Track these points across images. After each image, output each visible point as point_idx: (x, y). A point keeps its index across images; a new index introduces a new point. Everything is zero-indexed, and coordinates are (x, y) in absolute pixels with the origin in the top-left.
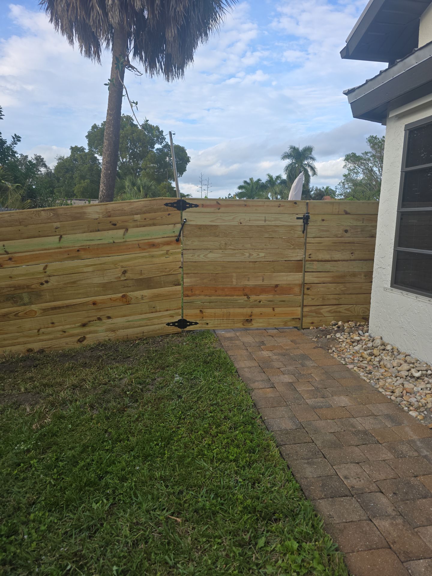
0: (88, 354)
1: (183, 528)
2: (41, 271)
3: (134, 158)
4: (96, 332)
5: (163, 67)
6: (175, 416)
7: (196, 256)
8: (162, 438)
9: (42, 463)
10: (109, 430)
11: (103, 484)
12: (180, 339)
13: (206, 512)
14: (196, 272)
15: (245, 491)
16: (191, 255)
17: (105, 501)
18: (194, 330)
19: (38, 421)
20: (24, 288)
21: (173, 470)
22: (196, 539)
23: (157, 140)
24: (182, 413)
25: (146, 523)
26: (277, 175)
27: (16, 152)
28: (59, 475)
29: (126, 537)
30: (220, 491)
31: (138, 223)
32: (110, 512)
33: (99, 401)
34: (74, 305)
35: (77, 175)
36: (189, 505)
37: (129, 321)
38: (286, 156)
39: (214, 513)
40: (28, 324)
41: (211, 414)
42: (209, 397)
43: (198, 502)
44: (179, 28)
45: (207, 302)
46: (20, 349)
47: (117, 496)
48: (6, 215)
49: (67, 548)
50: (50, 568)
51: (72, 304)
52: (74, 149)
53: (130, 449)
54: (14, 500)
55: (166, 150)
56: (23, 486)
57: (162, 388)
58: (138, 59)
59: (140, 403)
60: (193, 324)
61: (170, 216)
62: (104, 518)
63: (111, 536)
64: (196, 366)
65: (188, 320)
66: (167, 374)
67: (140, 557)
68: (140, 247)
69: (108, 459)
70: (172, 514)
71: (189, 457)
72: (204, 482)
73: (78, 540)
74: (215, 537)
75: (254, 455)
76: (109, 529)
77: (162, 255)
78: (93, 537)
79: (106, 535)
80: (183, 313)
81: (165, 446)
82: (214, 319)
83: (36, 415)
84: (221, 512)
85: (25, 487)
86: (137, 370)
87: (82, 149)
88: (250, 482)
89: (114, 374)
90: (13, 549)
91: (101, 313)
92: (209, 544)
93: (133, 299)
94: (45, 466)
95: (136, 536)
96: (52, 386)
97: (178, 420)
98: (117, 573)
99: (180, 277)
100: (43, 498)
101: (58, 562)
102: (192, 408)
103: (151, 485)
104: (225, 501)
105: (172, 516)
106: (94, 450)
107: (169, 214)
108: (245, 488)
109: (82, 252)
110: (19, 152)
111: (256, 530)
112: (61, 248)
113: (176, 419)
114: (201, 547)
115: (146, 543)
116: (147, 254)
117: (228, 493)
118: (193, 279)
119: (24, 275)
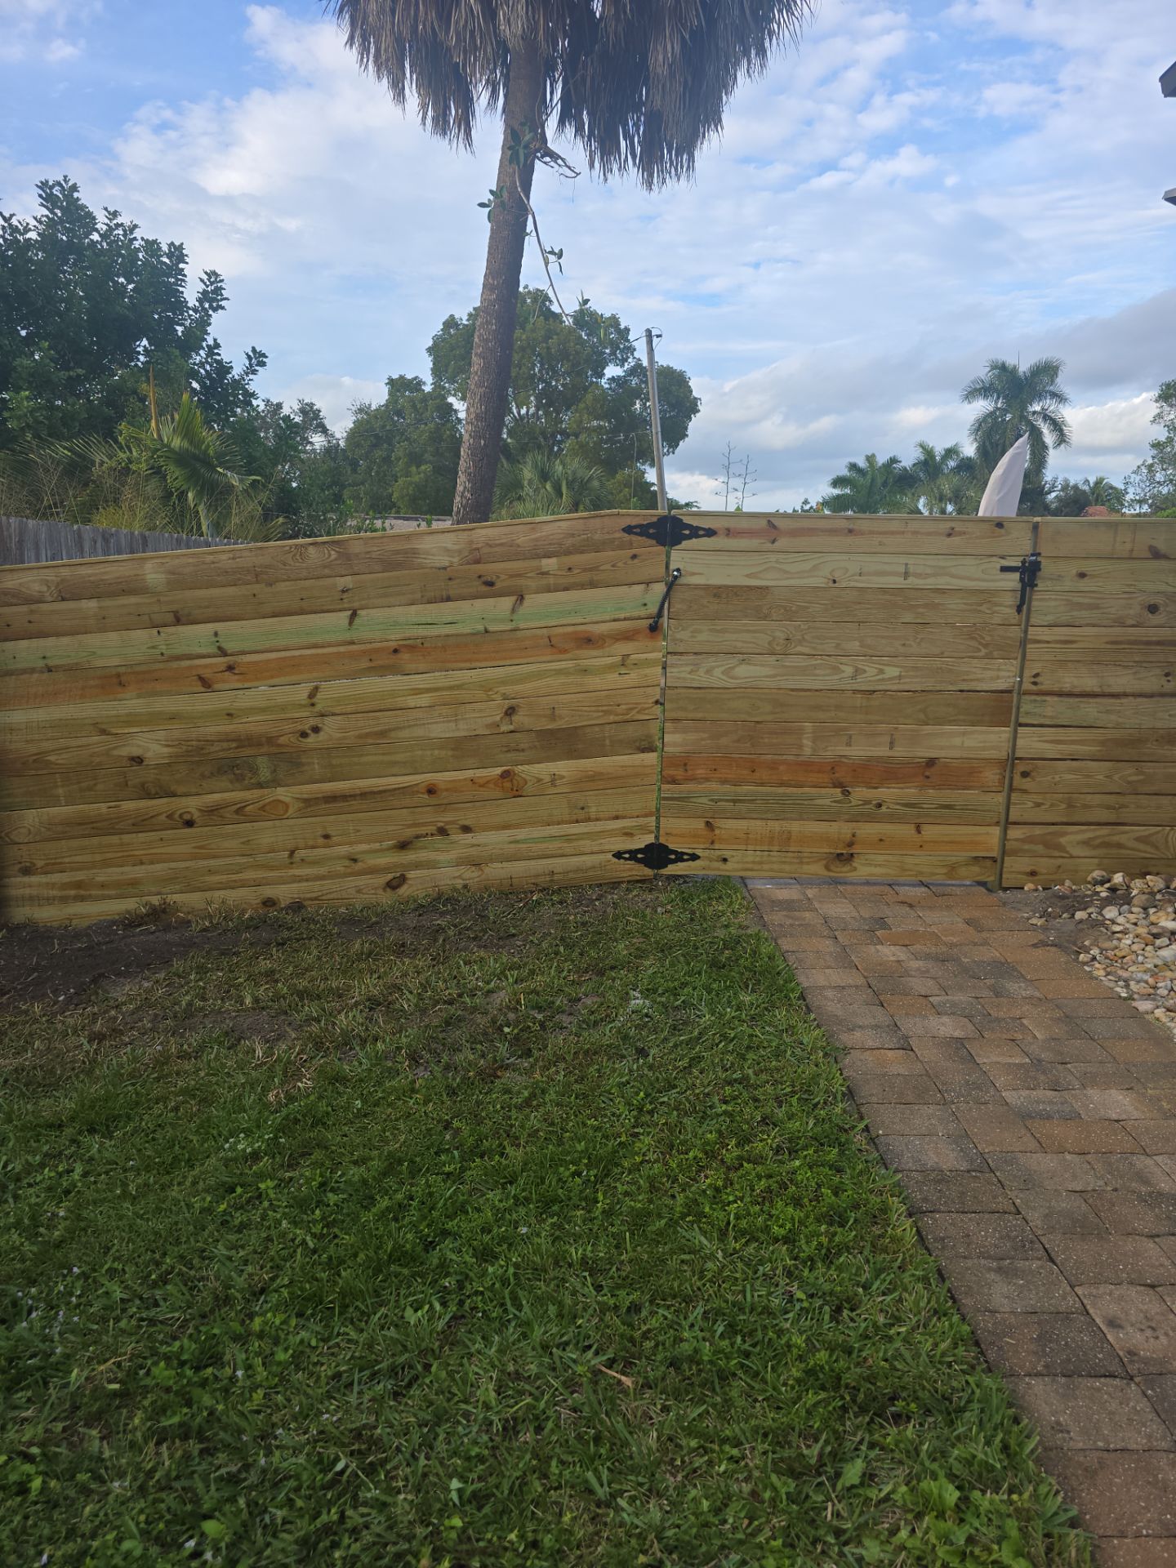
0: (411, 921)
1: (636, 1403)
2: (303, 702)
3: (549, 404)
4: (431, 865)
5: (638, 150)
6: (629, 1104)
7: (702, 671)
8: (589, 1158)
9: (286, 1191)
10: (456, 1124)
11: (435, 1261)
12: (649, 897)
13: (700, 1371)
14: (699, 715)
15: (811, 1328)
16: (688, 669)
17: (437, 1307)
18: (687, 876)
19: (282, 1084)
20: (260, 745)
21: (617, 1247)
22: (670, 1439)
23: (613, 353)
24: (647, 1095)
25: (539, 1378)
26: (948, 445)
27: (253, 395)
28: (327, 1226)
29: (487, 1407)
30: (742, 1317)
31: (552, 580)
32: (448, 1337)
33: (434, 1046)
34: (380, 792)
35: (401, 454)
36: (657, 1345)
37: (517, 842)
38: (975, 392)
39: (724, 1377)
40: (268, 834)
41: (724, 1107)
42: (722, 1060)
43: (682, 1340)
44: (687, 37)
45: (727, 801)
46: (244, 898)
47: (469, 1297)
48: (224, 557)
49: (339, 1415)
50: (294, 1460)
51: (375, 789)
52: (398, 386)
53: (505, 1177)
54: (217, 1278)
55: (634, 381)
56: (240, 1243)
57: (596, 1023)
58: (570, 130)
59: (537, 1060)
60: (685, 857)
61: (636, 561)
62: (433, 1350)
63: (449, 1400)
64: (689, 973)
65: (671, 846)
66: (611, 988)
67: (521, 1465)
68: (554, 645)
69: (450, 1198)
70: (610, 1364)
71: (660, 1216)
72: (699, 1289)
73: (366, 1397)
74: (724, 1441)
75: (839, 1230)
76: (445, 1380)
77: (611, 668)
78: (404, 1396)
79: (437, 1394)
80: (658, 828)
81: (599, 1180)
82: (744, 847)
83: (278, 1069)
84: (742, 1376)
85: (243, 1247)
86: (532, 972)
87: (416, 384)
88: (826, 1303)
89: (473, 977)
90: (207, 1400)
91: (448, 817)
92: (706, 1458)
93: (529, 784)
94: (294, 1198)
95: (512, 1407)
96: (319, 997)
97: (635, 1113)
98: (460, 1497)
99: (654, 728)
100: (286, 1281)
101: (314, 1448)
102: (675, 1087)
103: (556, 1278)
104: (754, 1345)
105: (610, 1368)
106: (414, 1172)
107: (634, 557)
108: (812, 1319)
109: (405, 656)
110: (262, 395)
111: (839, 1437)
112: (352, 643)
113: (630, 1111)
114: (683, 1462)
115: (539, 1429)
116: (570, 664)
117: (765, 1327)
118: (691, 737)
119: (263, 710)
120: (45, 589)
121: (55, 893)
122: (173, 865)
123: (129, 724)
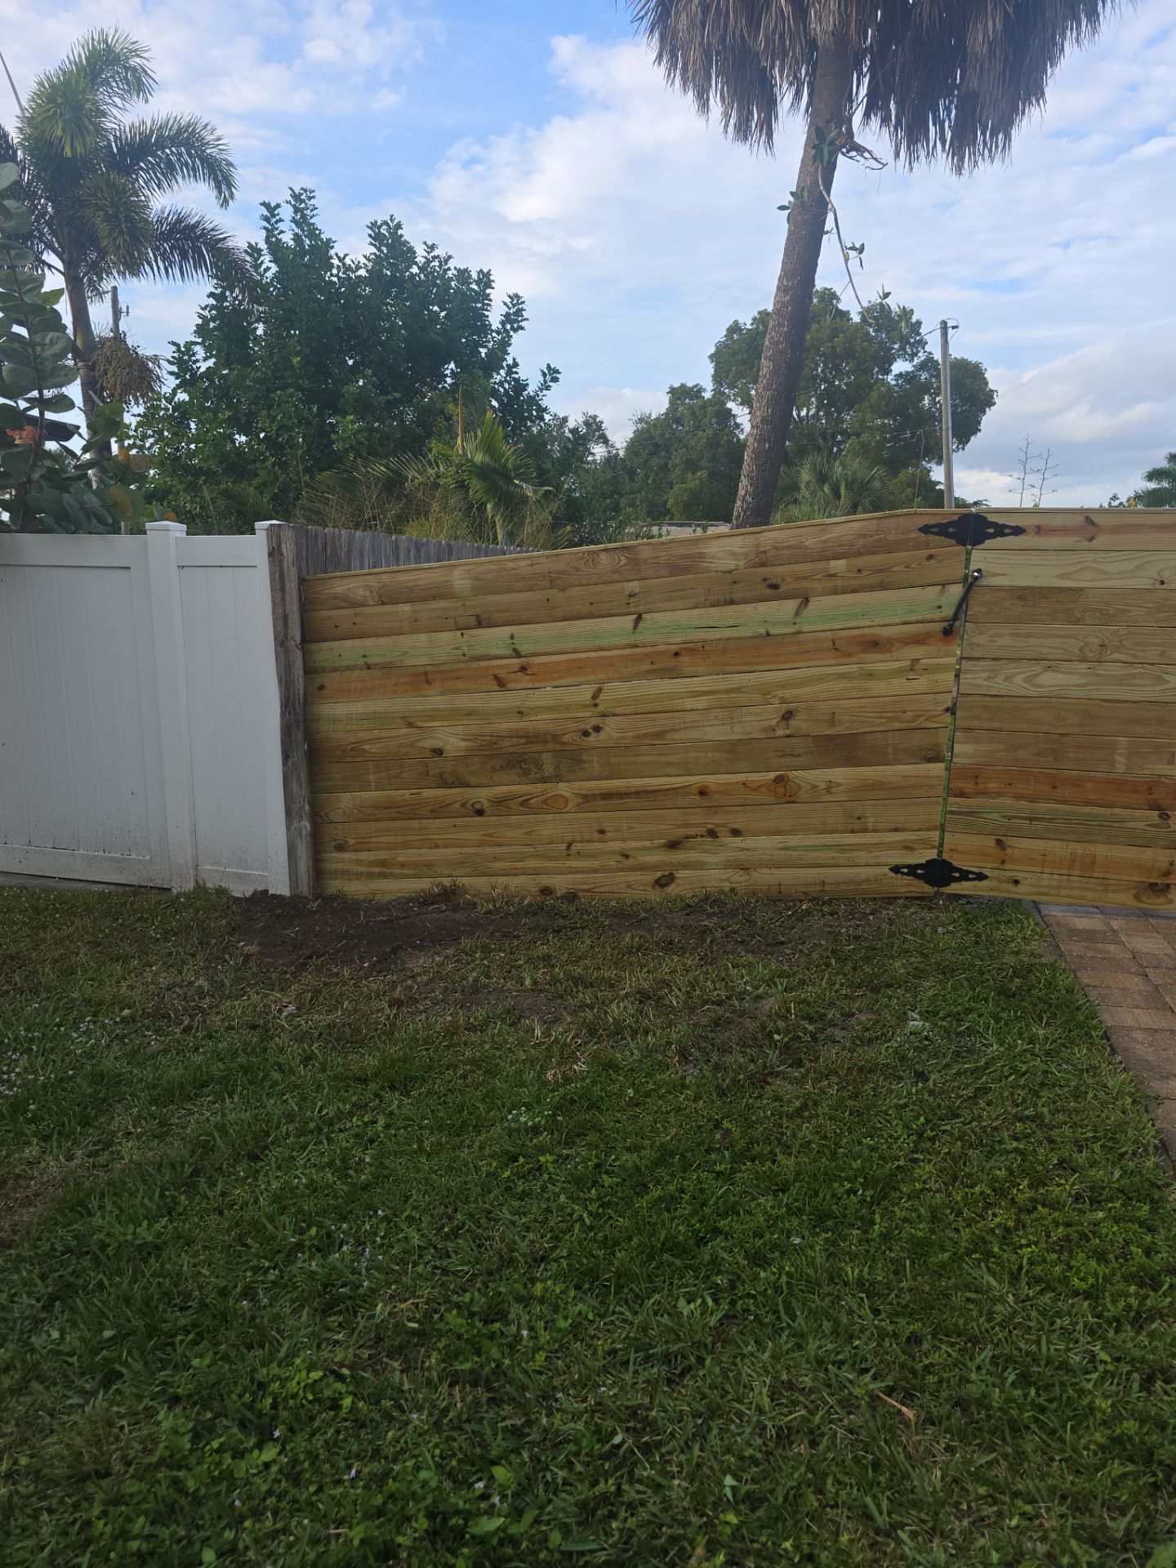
0: (679, 919)
1: (918, 1438)
2: (587, 703)
3: (830, 405)
4: (699, 866)
5: (948, 135)
6: (907, 1127)
7: (1000, 679)
8: (865, 1178)
9: (563, 1167)
10: (726, 1124)
11: (707, 1257)
12: (929, 916)
13: (989, 1417)
14: (996, 725)
15: (1117, 1393)
16: (985, 675)
17: (710, 1302)
18: (971, 896)
19: (559, 1064)
20: (546, 742)
21: (896, 1273)
22: (955, 1481)
23: (903, 348)
24: (928, 1121)
25: (813, 1392)
27: (545, 410)
28: (602, 1206)
29: (760, 1410)
30: (1036, 1369)
31: (839, 583)
32: (719, 1333)
33: (703, 1045)
34: (654, 792)
35: (677, 461)
36: (941, 1382)
37: (787, 848)
39: (1017, 1428)
40: (550, 827)
41: (1015, 1144)
42: (1012, 1094)
43: (968, 1381)
44: (1011, 11)
45: (1022, 818)
46: (524, 885)
47: (740, 1298)
48: (523, 564)
49: (616, 1390)
50: (572, 1425)
51: (649, 789)
52: (679, 394)
53: (777, 1185)
54: (502, 1240)
55: (924, 376)
56: (522, 1210)
57: (870, 1041)
58: (875, 122)
59: (808, 1071)
60: (971, 876)
61: (932, 562)
62: (706, 1345)
63: (722, 1397)
64: (975, 999)
65: (955, 864)
66: (887, 1006)
67: (796, 1476)
68: (837, 648)
69: (721, 1197)
70: (890, 1391)
71: (943, 1249)
72: (987, 1331)
73: (641, 1379)
74: (1016, 1494)
75: (1152, 1294)
76: (718, 1376)
77: (899, 672)
78: (678, 1384)
79: (710, 1388)
80: (941, 845)
81: (875, 1201)
82: (1039, 869)
83: (556, 1049)
84: (1036, 1430)
85: (525, 1214)
86: (802, 982)
87: (696, 392)
88: (1137, 1370)
89: (742, 981)
90: (495, 1353)
91: (715, 820)
92: (995, 1508)
93: (804, 790)
94: (571, 1174)
95: (786, 1416)
96: (592, 985)
97: (914, 1138)
98: (734, 1495)
99: (943, 737)
100: (565, 1253)
101: (593, 1417)
102: (958, 1116)
103: (829, 1294)
104: (1050, 1401)
105: (889, 1396)
106: (686, 1167)
107: (930, 557)
108: (1118, 1385)
109: (685, 659)
110: (552, 410)
111: (1150, 1516)
112: (636, 646)
113: (909, 1136)
114: (969, 1507)
115: (814, 1444)
116: (853, 668)
117: (1063, 1384)
118: (984, 748)
119: (550, 709)
120: (367, 593)
121: (363, 869)
122: (464, 850)
123: (432, 718)
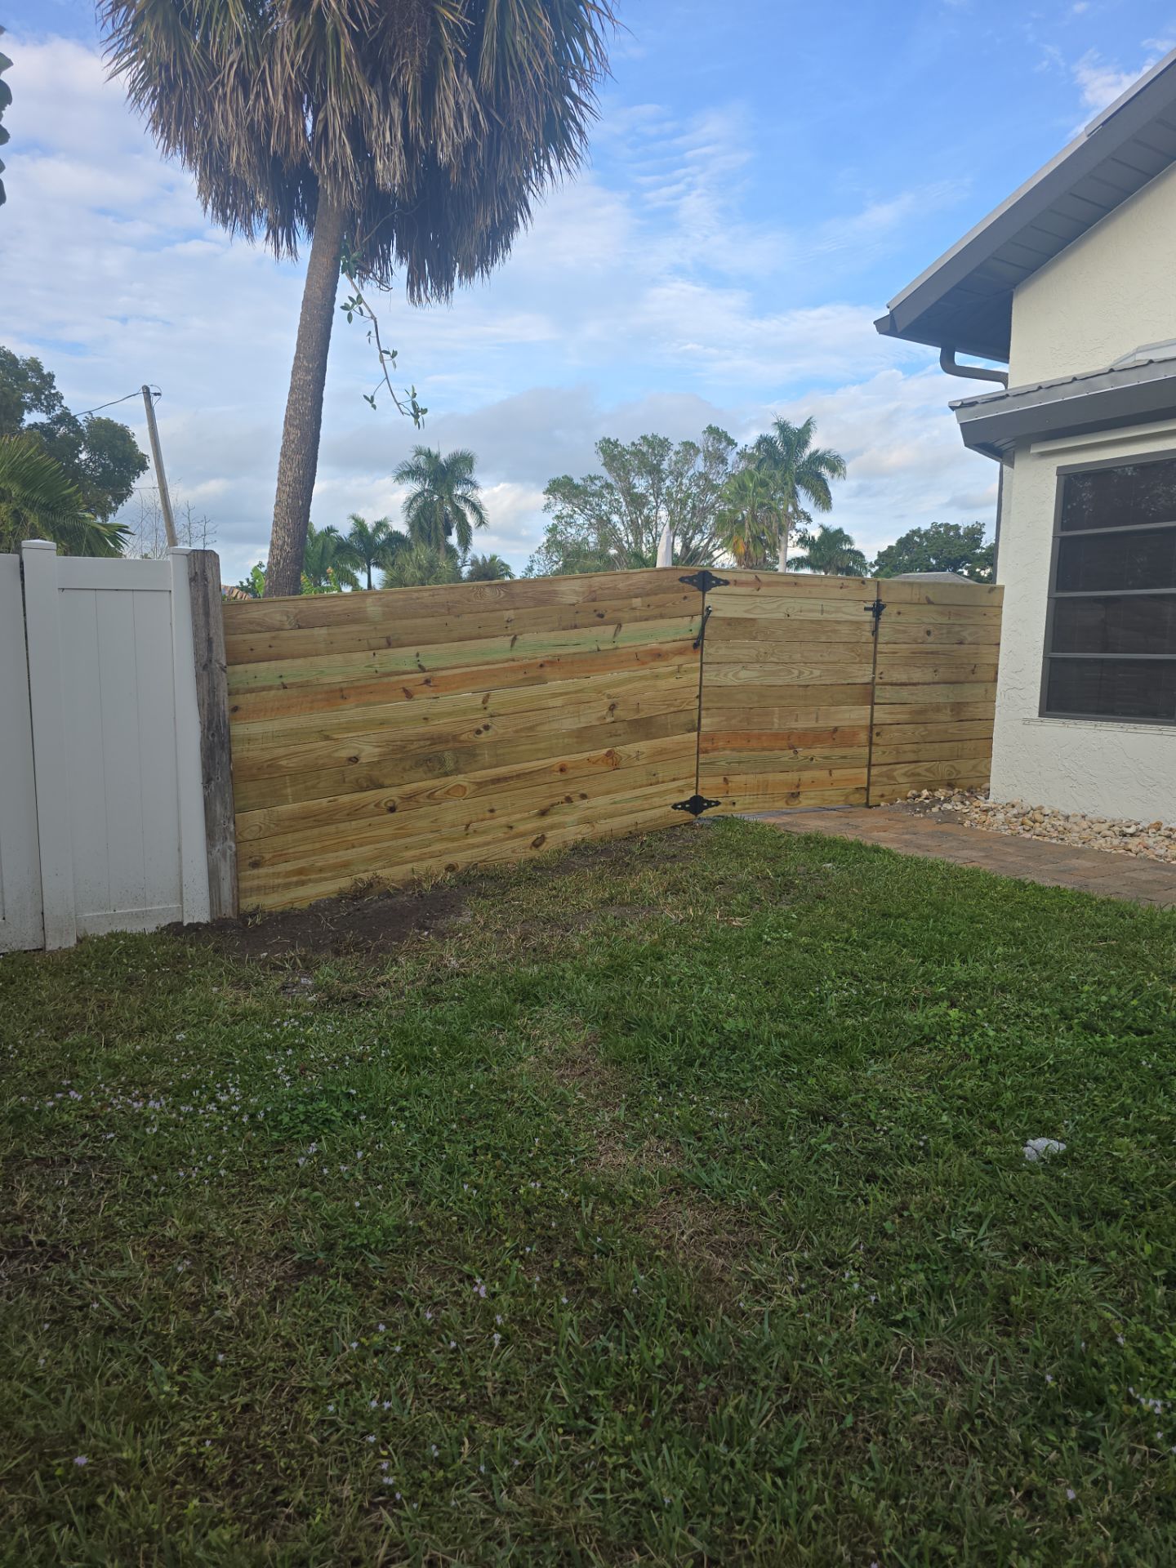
2: (478, 707)
4: (562, 825)
7: (721, 676)
14: (719, 705)
16: (714, 674)
18: (713, 817)
20: (447, 741)
31: (638, 614)
34: (528, 773)
37: (615, 803)
40: (453, 812)
45: (735, 763)
46: (432, 866)
48: (426, 594)
51: (525, 771)
60: (713, 804)
61: (685, 601)
65: (705, 797)
68: (638, 659)
77: (672, 674)
80: (697, 785)
82: (744, 794)
91: (572, 789)
93: (623, 760)
99: (695, 715)
107: (685, 598)
109: (548, 669)
112: (513, 660)
116: (647, 672)
118: (716, 720)
119: (450, 714)
120: (284, 619)
121: (280, 881)
122: (380, 845)
123: (348, 730)
